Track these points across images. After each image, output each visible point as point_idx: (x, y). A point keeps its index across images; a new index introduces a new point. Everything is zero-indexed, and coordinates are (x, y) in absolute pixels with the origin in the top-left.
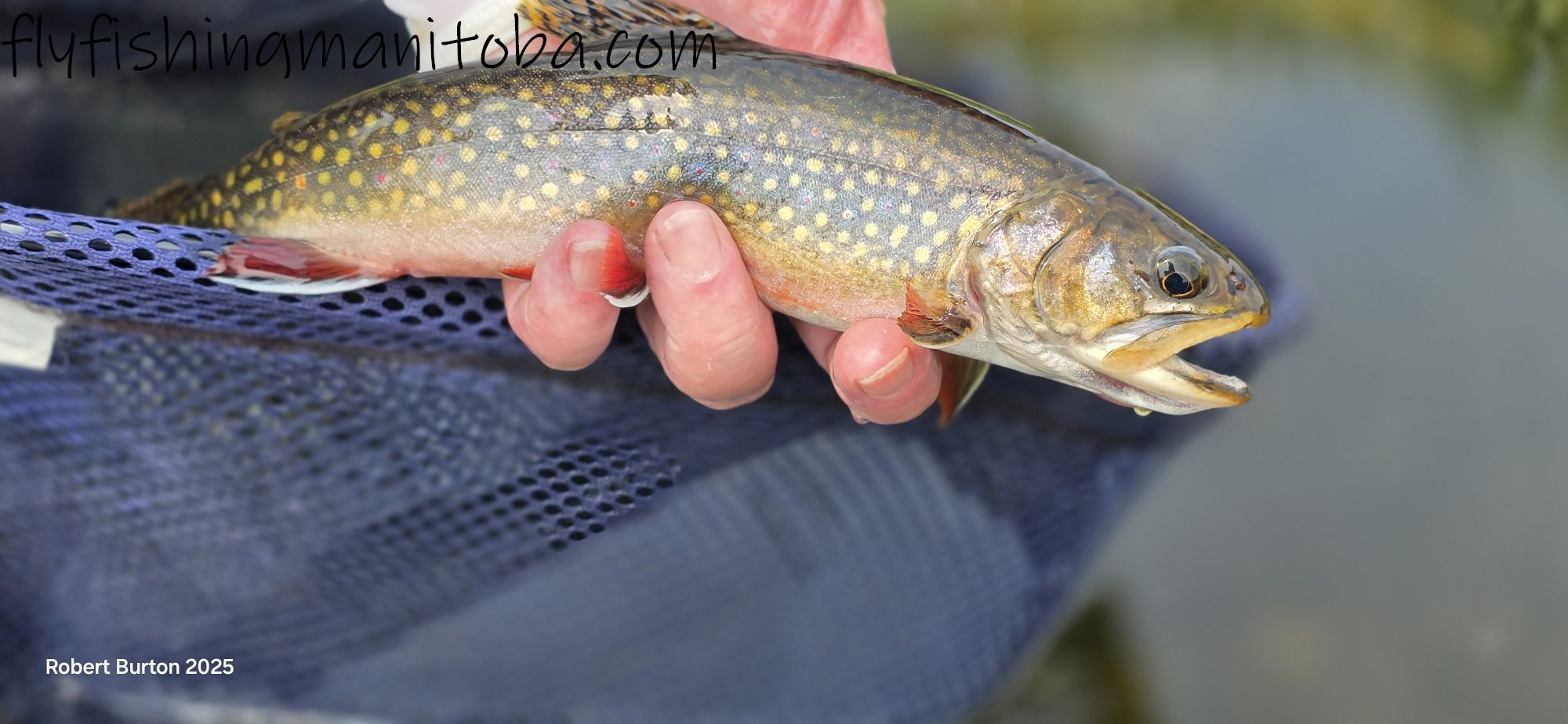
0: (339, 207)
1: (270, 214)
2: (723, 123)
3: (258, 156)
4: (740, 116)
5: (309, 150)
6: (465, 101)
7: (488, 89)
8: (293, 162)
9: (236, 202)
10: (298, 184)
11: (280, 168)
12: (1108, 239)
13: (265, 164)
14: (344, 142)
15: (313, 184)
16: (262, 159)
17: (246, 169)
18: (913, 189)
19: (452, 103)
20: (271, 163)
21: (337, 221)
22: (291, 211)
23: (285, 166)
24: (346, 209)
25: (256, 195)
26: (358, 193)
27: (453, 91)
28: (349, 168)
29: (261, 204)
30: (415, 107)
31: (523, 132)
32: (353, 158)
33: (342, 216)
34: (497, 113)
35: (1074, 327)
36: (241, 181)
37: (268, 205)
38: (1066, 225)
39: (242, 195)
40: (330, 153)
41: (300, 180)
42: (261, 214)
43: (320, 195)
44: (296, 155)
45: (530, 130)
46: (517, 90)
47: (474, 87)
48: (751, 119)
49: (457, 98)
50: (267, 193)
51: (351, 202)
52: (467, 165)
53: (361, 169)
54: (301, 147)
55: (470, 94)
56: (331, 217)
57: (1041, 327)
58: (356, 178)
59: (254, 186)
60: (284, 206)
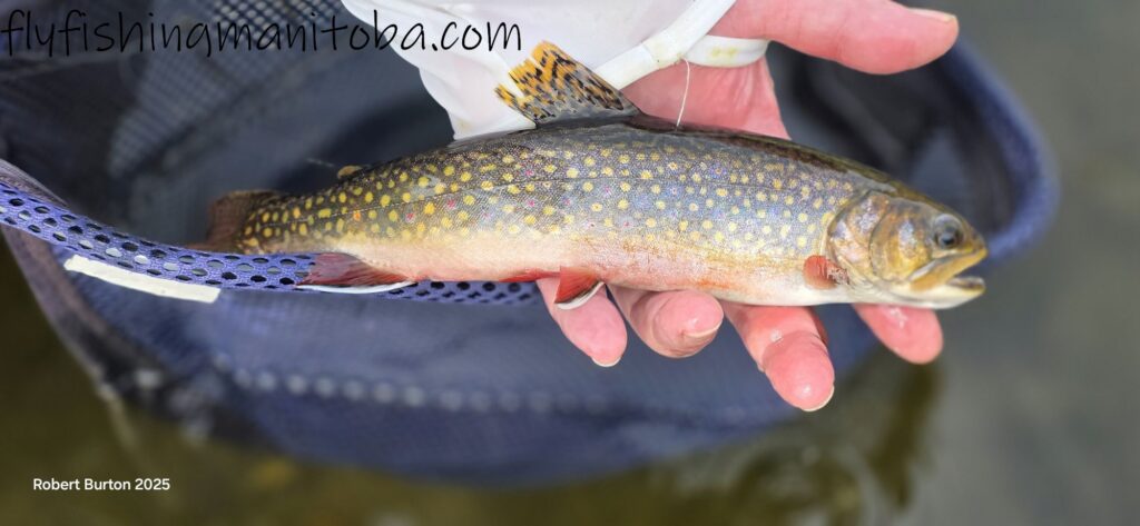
0: (382, 234)
1: (334, 233)
2: (654, 170)
3: (329, 192)
4: (665, 165)
5: (363, 195)
6: (466, 165)
7: (482, 157)
8: (352, 201)
9: (310, 219)
10: (355, 216)
11: (343, 205)
12: (906, 217)
13: (333, 199)
14: (386, 190)
15: (365, 217)
16: (331, 196)
17: (320, 200)
18: (790, 201)
19: (458, 166)
20: (337, 200)
21: (380, 244)
22: (350, 234)
23: (347, 203)
24: (387, 236)
25: (325, 220)
26: (395, 226)
27: (459, 158)
28: (389, 209)
29: (329, 226)
30: (433, 169)
31: (507, 183)
32: (391, 202)
33: (384, 240)
34: (489, 172)
35: (895, 275)
36: (316, 208)
37: (334, 228)
38: (881, 212)
39: (315, 217)
40: (377, 198)
41: (357, 215)
42: (328, 233)
43: (370, 226)
44: (355, 197)
45: (513, 182)
46: (502, 156)
47: (473, 155)
48: (673, 167)
49: (461, 163)
50: (334, 220)
51: (390, 230)
52: (468, 207)
53: (396, 208)
54: (358, 192)
55: (470, 160)
56: (376, 241)
57: (875, 279)
58: (393, 216)
59: (325, 213)
60: (345, 231)
